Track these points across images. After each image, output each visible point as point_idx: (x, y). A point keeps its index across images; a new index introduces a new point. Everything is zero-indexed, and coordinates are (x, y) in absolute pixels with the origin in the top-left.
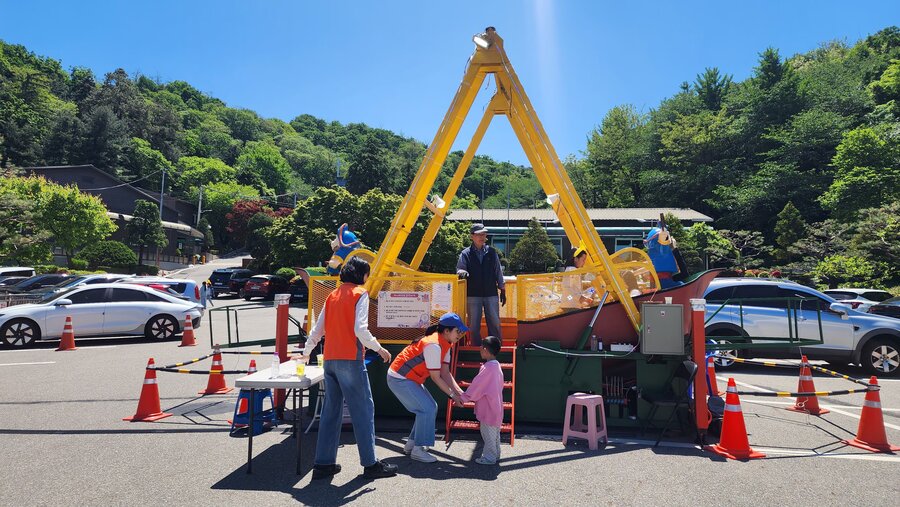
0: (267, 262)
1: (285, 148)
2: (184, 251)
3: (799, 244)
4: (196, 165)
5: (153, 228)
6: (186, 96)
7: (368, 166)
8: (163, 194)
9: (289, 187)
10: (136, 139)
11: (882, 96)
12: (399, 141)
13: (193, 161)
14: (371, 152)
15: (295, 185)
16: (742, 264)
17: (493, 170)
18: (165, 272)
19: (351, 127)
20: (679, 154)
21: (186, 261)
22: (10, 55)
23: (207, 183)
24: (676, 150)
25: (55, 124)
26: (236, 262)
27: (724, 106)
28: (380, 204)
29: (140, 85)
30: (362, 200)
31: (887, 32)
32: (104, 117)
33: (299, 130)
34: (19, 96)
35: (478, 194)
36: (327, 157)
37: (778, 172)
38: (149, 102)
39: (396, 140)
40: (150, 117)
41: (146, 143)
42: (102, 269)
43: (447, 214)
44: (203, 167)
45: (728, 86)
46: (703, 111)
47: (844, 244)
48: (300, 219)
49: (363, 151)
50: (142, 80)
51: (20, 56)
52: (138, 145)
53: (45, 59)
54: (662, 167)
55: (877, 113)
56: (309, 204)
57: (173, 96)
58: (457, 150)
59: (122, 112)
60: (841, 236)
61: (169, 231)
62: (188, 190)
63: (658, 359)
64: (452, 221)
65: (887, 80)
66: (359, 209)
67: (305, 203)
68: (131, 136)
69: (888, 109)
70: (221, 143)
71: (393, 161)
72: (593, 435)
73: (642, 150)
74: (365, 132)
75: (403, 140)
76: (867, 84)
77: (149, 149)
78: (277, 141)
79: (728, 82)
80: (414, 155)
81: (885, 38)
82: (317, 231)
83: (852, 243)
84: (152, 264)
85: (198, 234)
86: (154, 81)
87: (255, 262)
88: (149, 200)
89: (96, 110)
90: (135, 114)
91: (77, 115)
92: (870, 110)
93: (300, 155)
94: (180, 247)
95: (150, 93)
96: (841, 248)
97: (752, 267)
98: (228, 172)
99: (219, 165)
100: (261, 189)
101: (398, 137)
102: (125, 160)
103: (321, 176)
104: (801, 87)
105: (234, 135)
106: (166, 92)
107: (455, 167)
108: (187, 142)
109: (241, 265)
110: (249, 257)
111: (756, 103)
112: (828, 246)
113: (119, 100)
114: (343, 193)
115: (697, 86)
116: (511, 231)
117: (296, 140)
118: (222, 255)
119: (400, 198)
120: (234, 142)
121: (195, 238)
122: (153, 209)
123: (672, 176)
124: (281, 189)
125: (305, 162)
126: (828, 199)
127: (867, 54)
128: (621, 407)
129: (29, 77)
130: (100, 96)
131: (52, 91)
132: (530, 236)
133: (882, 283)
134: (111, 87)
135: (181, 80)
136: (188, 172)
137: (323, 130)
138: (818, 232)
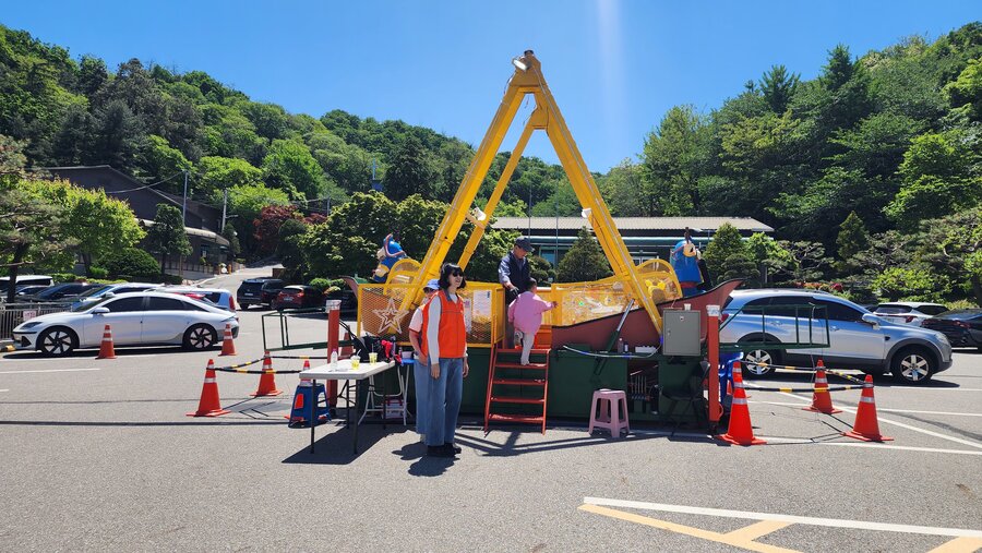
0: (299, 272)
1: (314, 147)
2: (207, 259)
3: (860, 256)
4: (219, 165)
5: (176, 235)
6: (205, 88)
7: (407, 170)
8: (186, 198)
9: (320, 191)
10: (153, 137)
11: (958, 98)
12: (440, 140)
13: (216, 161)
14: (411, 155)
15: (328, 189)
16: (801, 276)
17: (543, 173)
18: (190, 282)
19: (387, 124)
20: (742, 159)
21: (211, 271)
22: (14, 43)
23: (231, 186)
24: (739, 155)
25: (65, 119)
26: (266, 272)
27: (791, 107)
28: (422, 211)
29: (154, 76)
30: (402, 207)
31: (970, 28)
32: (119, 112)
33: (330, 127)
34: (25, 88)
35: (526, 200)
36: (361, 158)
37: (845, 179)
38: (165, 96)
39: (437, 139)
40: (168, 112)
41: (164, 141)
42: (124, 279)
43: (492, 222)
44: (227, 168)
45: (795, 87)
46: (767, 113)
47: (907, 256)
48: (335, 226)
49: (402, 153)
50: (157, 69)
51: (24, 43)
52: (156, 143)
53: (51, 46)
54: (723, 173)
55: (951, 117)
56: (345, 210)
57: (191, 87)
58: (504, 151)
59: (137, 106)
60: (903, 248)
61: (193, 238)
62: (213, 193)
63: (678, 360)
64: (497, 230)
65: (965, 82)
66: (399, 216)
67: (341, 209)
68: (148, 134)
69: (964, 112)
70: (245, 141)
71: (435, 164)
72: (615, 424)
73: (702, 155)
74: (403, 131)
75: (444, 139)
76: (943, 85)
77: (168, 149)
78: (307, 139)
79: (796, 80)
80: (457, 155)
81: (967, 35)
82: (353, 239)
83: (916, 256)
84: (175, 274)
85: (224, 242)
86: (170, 70)
87: (286, 272)
88: (171, 204)
89: (110, 105)
90: (152, 110)
91: (89, 110)
92: (944, 113)
93: (332, 155)
94: (204, 255)
95: (166, 84)
96: (903, 261)
97: (813, 280)
98: (254, 174)
99: (245, 166)
100: (290, 193)
101: (439, 136)
102: (142, 160)
103: (355, 179)
104: (872, 88)
105: (260, 132)
106: (183, 84)
107: (502, 170)
108: (209, 140)
109: (271, 275)
110: (280, 266)
111: (823, 104)
112: (889, 258)
113: (134, 93)
114: (381, 199)
115: (762, 85)
116: (560, 241)
117: (328, 138)
118: (250, 264)
119: (443, 206)
120: (259, 140)
121: (220, 245)
122: (176, 214)
123: (733, 182)
124: (312, 192)
125: (337, 162)
126: (893, 209)
127: (946, 52)
128: (644, 402)
129: (35, 67)
130: (113, 88)
131: (60, 83)
132: (579, 246)
133: (942, 296)
134: (125, 79)
135: (199, 70)
136: (210, 174)
137: (356, 126)
138: (879, 244)
